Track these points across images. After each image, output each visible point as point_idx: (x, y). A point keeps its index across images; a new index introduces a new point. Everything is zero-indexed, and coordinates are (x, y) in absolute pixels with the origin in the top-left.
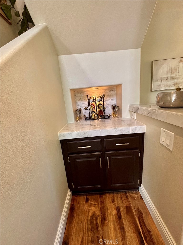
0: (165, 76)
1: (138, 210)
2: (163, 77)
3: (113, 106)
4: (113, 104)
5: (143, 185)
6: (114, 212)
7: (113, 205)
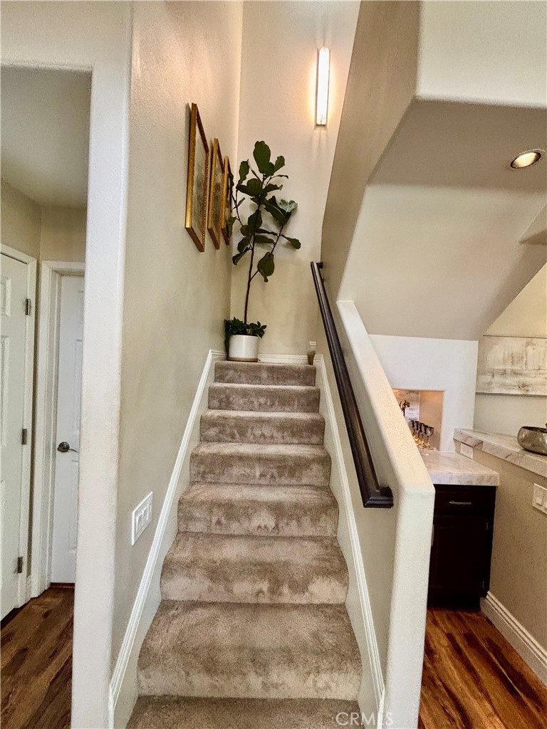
0: (501, 367)
1: (489, 641)
2: (496, 367)
3: (413, 421)
4: (413, 417)
5: (493, 593)
6: (445, 642)
7: (437, 630)
